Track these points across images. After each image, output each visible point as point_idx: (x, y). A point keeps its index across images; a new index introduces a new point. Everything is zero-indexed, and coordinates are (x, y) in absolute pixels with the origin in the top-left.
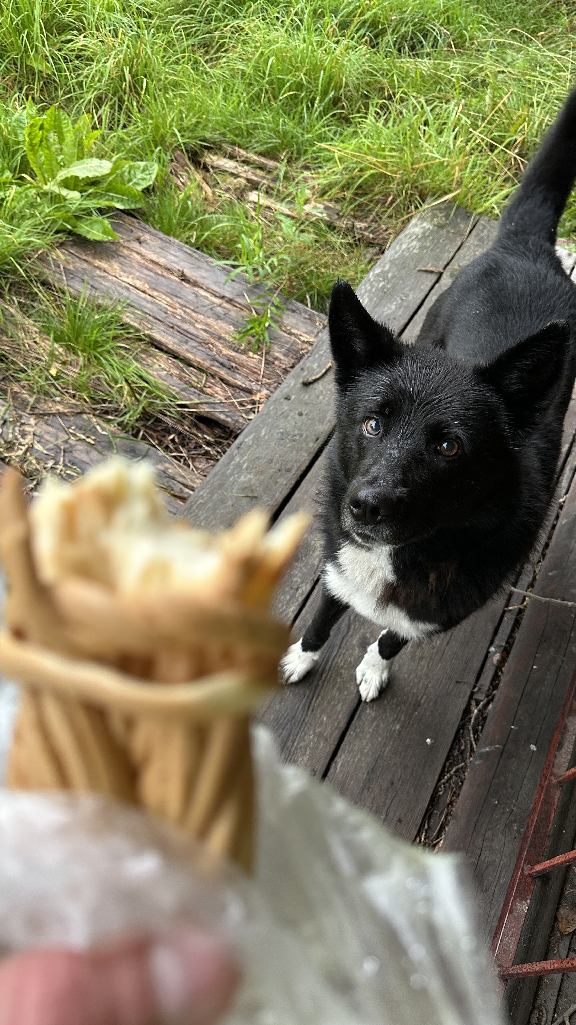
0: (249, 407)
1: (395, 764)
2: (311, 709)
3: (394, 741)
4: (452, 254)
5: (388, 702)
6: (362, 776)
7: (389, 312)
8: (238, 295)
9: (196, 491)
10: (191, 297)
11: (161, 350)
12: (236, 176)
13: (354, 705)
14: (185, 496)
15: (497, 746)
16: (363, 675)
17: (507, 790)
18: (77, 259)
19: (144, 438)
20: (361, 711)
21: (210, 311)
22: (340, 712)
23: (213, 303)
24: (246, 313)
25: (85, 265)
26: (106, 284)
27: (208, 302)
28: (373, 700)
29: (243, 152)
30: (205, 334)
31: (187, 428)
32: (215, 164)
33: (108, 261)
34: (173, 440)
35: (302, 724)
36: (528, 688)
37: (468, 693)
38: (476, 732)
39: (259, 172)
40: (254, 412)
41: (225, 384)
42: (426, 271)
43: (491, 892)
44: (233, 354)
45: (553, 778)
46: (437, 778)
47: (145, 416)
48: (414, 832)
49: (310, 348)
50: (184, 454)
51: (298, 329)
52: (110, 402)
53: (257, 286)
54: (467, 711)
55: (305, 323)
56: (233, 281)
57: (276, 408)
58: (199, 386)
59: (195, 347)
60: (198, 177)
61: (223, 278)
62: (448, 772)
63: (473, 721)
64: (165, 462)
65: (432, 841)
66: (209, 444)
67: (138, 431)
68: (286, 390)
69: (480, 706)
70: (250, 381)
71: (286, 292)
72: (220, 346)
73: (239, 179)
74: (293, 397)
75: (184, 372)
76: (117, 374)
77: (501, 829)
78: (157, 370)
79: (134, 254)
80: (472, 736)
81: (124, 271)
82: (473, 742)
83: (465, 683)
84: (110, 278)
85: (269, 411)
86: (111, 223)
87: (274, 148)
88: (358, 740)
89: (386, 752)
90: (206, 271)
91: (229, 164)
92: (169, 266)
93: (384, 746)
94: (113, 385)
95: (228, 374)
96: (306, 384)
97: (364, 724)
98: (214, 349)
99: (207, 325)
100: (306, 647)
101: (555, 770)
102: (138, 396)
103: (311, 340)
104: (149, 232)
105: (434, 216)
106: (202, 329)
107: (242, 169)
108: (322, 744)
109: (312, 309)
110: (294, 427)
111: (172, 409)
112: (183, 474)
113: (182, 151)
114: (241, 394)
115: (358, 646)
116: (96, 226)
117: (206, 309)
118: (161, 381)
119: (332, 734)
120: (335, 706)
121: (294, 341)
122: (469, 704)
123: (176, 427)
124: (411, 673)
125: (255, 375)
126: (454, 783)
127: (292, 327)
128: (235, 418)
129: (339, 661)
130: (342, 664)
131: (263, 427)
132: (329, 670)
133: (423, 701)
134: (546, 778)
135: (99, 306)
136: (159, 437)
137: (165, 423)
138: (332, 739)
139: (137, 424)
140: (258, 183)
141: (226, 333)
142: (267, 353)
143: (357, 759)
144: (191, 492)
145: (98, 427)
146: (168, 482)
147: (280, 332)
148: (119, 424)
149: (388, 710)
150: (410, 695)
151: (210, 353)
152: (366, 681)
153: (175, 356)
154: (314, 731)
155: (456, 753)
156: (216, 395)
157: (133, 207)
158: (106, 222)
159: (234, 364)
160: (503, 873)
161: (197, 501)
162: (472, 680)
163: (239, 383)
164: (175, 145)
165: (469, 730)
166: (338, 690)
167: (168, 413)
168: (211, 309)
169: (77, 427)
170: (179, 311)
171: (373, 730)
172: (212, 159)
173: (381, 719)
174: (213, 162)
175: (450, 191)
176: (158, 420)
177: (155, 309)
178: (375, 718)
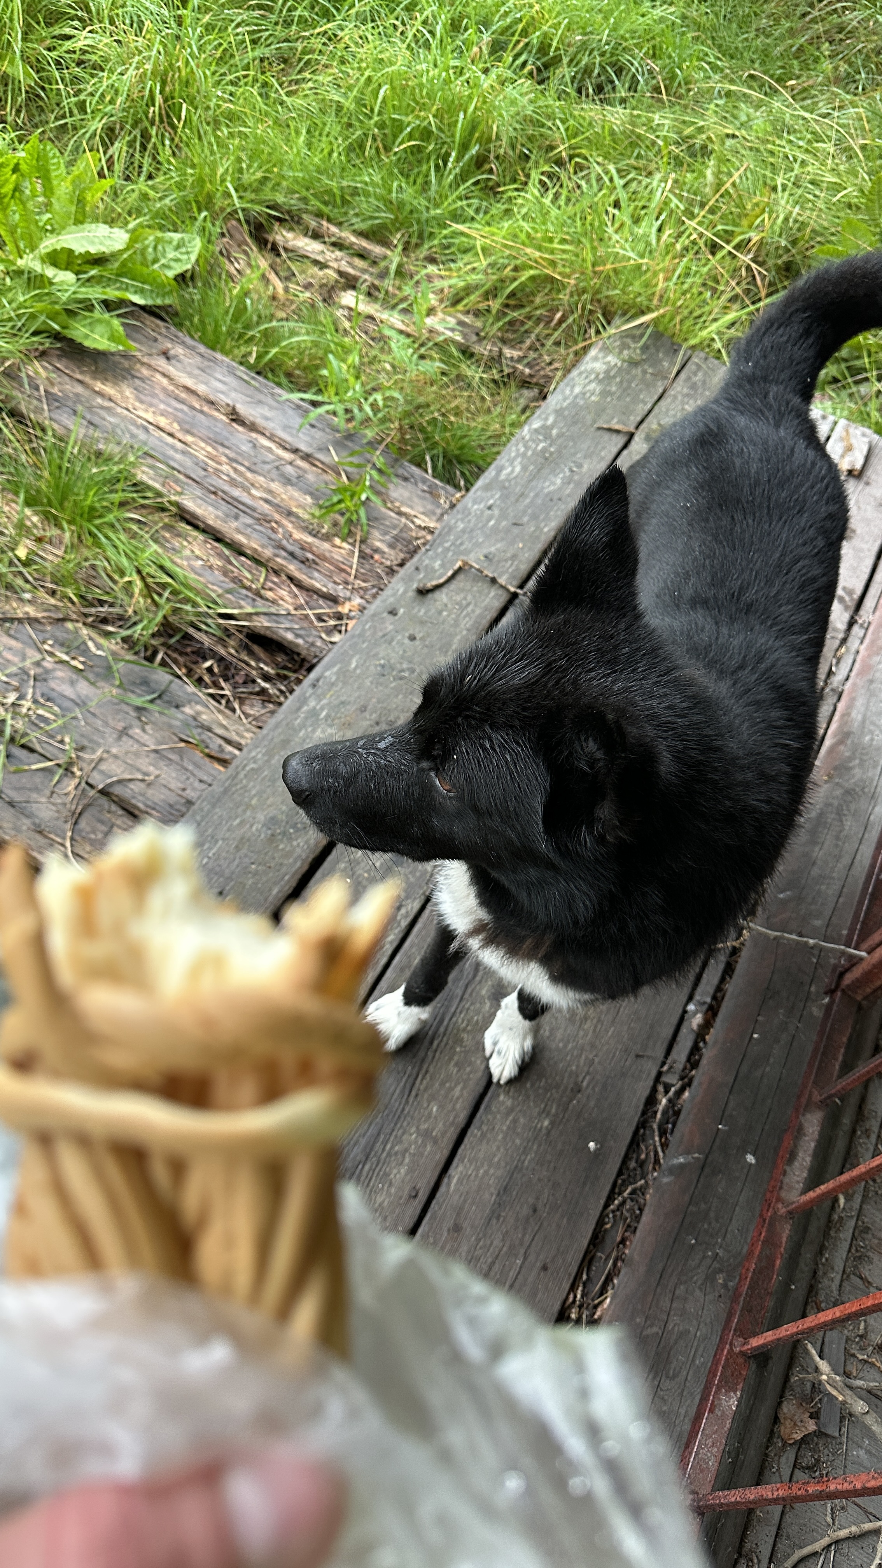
0: (332, 622)
1: (539, 1180)
2: (413, 1093)
3: (540, 1145)
4: (649, 406)
5: (532, 1085)
6: (489, 1197)
7: (552, 488)
8: (320, 449)
9: (245, 750)
10: (246, 448)
11: (196, 527)
12: (322, 266)
13: (480, 1089)
14: (227, 757)
15: (696, 1155)
16: (495, 1044)
17: (710, 1224)
18: (67, 379)
19: (163, 663)
20: (491, 1098)
21: (274, 471)
22: (458, 1099)
23: (280, 458)
24: (330, 477)
25: (79, 389)
26: (112, 420)
27: (272, 457)
28: (510, 1082)
29: (334, 229)
30: (266, 506)
31: (233, 651)
32: (290, 244)
33: (116, 384)
34: (210, 670)
35: (399, 1117)
36: (744, 1068)
37: (654, 1073)
38: (663, 1133)
39: (357, 262)
40: (340, 632)
41: (296, 585)
42: (609, 430)
43: (681, 1378)
44: (310, 539)
45: (780, 1205)
46: (602, 1202)
47: (167, 629)
48: (566, 1286)
49: (429, 537)
50: (227, 692)
51: (411, 507)
52: (111, 605)
53: (350, 436)
54: (651, 1101)
55: (423, 498)
56: (313, 426)
57: (375, 627)
58: (254, 586)
59: (249, 526)
60: (263, 263)
61: (296, 420)
62: (620, 1194)
63: (659, 1116)
64: (197, 703)
65: (593, 1300)
66: (266, 678)
67: (155, 653)
68: (392, 600)
69: (671, 1093)
70: (335, 582)
71: (394, 449)
72: (290, 527)
73: (327, 271)
74: (402, 611)
75: (231, 563)
76: (124, 561)
77: (700, 1282)
78: (188, 559)
79: (158, 376)
80: (657, 1139)
81: (141, 402)
82: (659, 1149)
83: (649, 1057)
84: (119, 410)
85: (364, 630)
86: (124, 325)
87: (383, 226)
88: (484, 1142)
89: (526, 1163)
90: (271, 408)
91: (312, 247)
92: (212, 397)
93: (524, 1152)
94: (116, 577)
95: (300, 570)
96: (423, 592)
97: (495, 1118)
98: (280, 530)
99: (270, 492)
100: (410, 999)
101: (783, 1194)
102: (156, 597)
103: (432, 525)
104: (183, 343)
105: (624, 346)
106: (261, 498)
107: (332, 256)
108: (428, 1149)
109: (434, 477)
110: (402, 657)
111: (209, 621)
112: (224, 722)
113: (239, 220)
114: (321, 602)
115: (489, 998)
116: (99, 328)
117: (267, 467)
118: (193, 576)
119: (445, 1132)
120: (451, 1089)
121: (405, 525)
122: (654, 1090)
123: (215, 648)
124: (568, 1041)
125: (343, 575)
126: (628, 1211)
127: (403, 503)
128: (310, 640)
129: (460, 1021)
130: (464, 1025)
131: (353, 656)
132: (444, 1034)
133: (585, 1084)
134: (769, 1205)
135: (99, 454)
136: (189, 664)
137: (198, 641)
138: (445, 1140)
139: (154, 642)
140: (356, 279)
141: (299, 506)
142: (363, 541)
143: (482, 1171)
144: (237, 752)
145: (90, 644)
146: (200, 734)
147: (383, 510)
148: (125, 640)
149: (532, 1097)
150: (567, 1075)
151: (273, 536)
152: (499, 1053)
153: (217, 537)
154: (418, 1128)
155: (632, 1164)
156: (281, 602)
157: (159, 302)
158: (116, 322)
159: (310, 556)
160: (700, 1353)
161: (246, 765)
162: (660, 1053)
163: (318, 585)
164: (229, 210)
165: (654, 1131)
166: (456, 1064)
167: (204, 627)
168: (277, 468)
169: (56, 641)
170: (225, 468)
171: (508, 1128)
172: (285, 237)
173: (520, 1111)
174: (287, 241)
175: (649, 310)
176: (187, 637)
177: (188, 462)
178: (511, 1110)
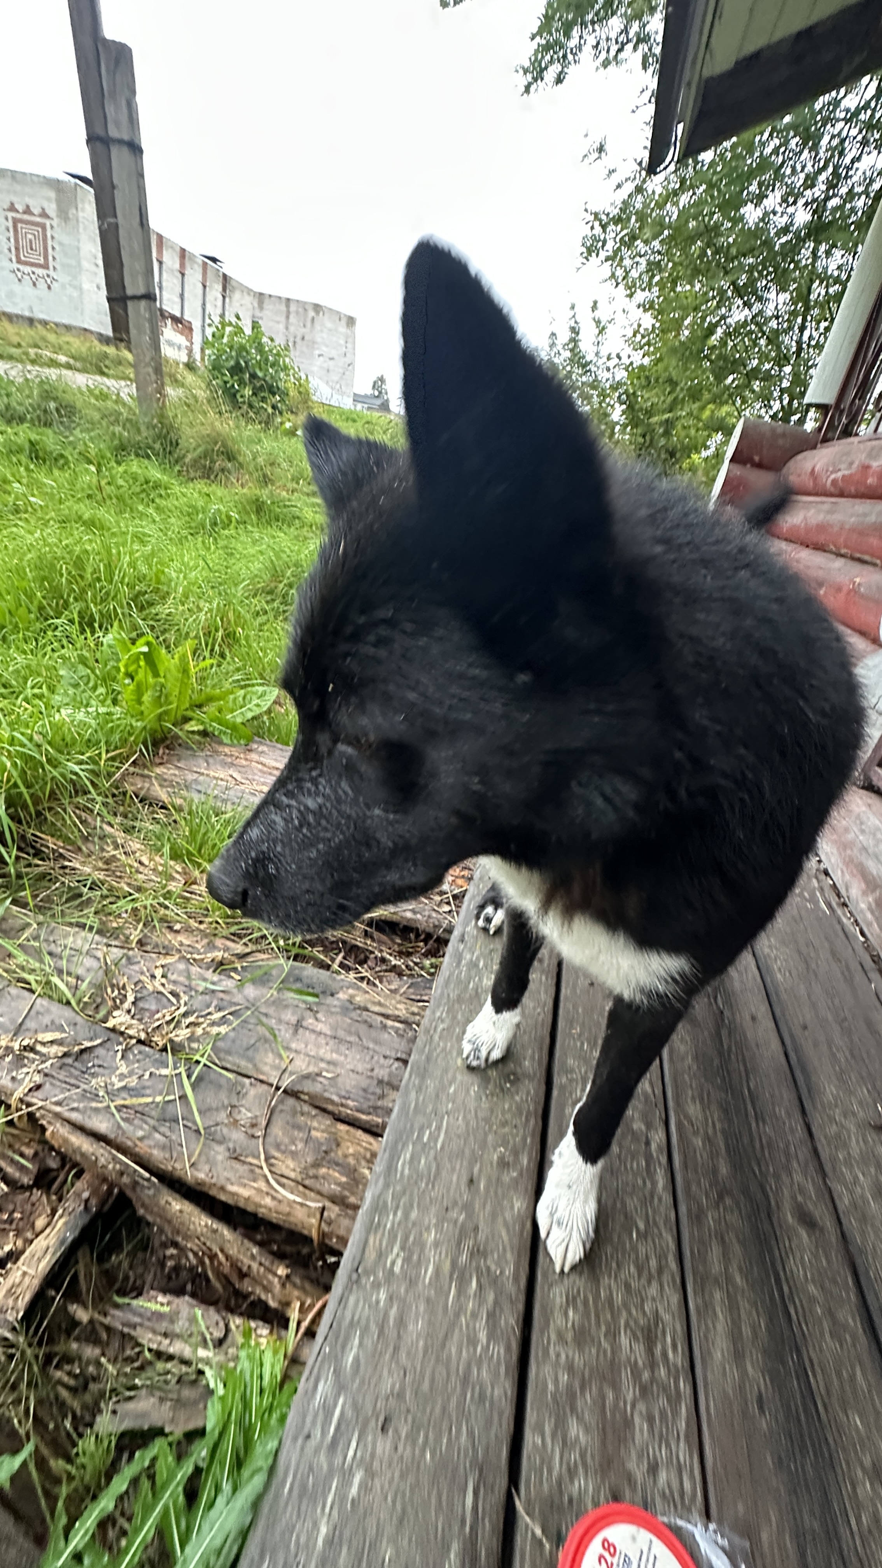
16: (553, 1214)
79: (254, 764)
81: (246, 779)
104: (266, 744)
112: (377, 1000)
152: (560, 1223)
161: (436, 1027)
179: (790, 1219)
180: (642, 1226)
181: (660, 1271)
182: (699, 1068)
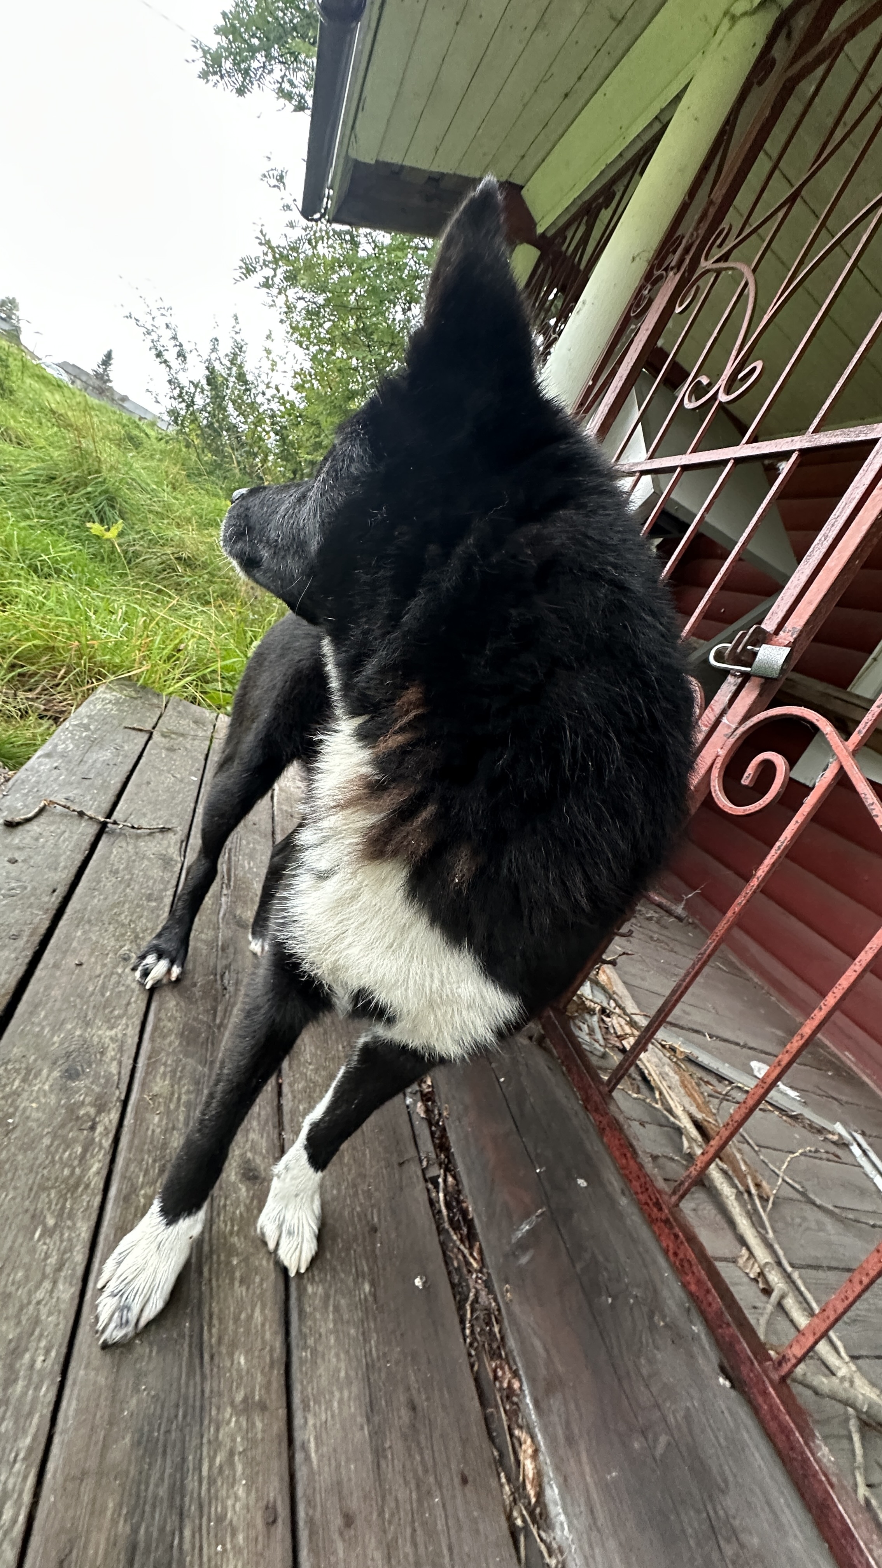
1: (397, 1363)
2: (206, 1357)
4: (155, 720)
6: (361, 1434)
7: (105, 758)
13: (280, 1294)
15: (540, 1211)
16: (281, 1226)
36: (515, 1110)
37: (420, 1173)
38: (457, 1228)
42: (134, 729)
45: (666, 1197)
46: (462, 1340)
48: (494, 1483)
54: (432, 1203)
63: (445, 1214)
69: (441, 1185)
82: (462, 1247)
83: (408, 1160)
89: (374, 1352)
93: (365, 1340)
96: (13, 825)
105: (120, 688)
119: (269, 1382)
122: (428, 1190)
126: (480, 1334)
134: (656, 1204)
150: (357, 1222)
152: (291, 1233)
154: (232, 1405)
155: (456, 1279)
162: (412, 1152)
179: (233, 1178)
180: (51, 1222)
181: (59, 1268)
182: (180, 1044)
